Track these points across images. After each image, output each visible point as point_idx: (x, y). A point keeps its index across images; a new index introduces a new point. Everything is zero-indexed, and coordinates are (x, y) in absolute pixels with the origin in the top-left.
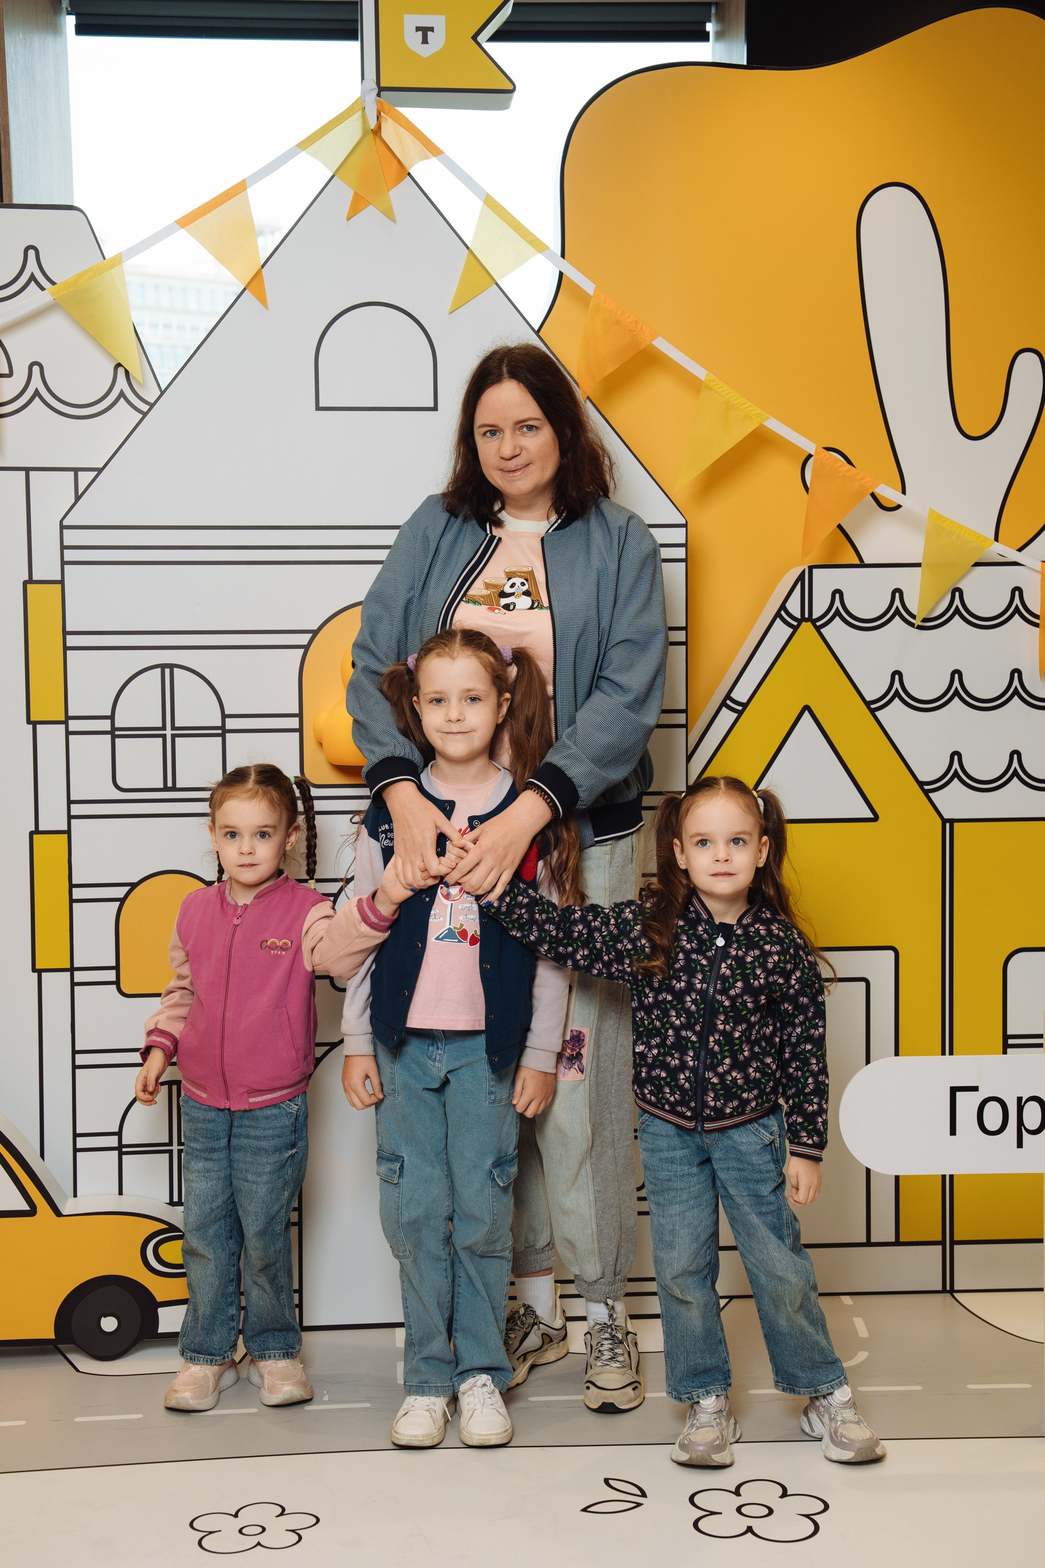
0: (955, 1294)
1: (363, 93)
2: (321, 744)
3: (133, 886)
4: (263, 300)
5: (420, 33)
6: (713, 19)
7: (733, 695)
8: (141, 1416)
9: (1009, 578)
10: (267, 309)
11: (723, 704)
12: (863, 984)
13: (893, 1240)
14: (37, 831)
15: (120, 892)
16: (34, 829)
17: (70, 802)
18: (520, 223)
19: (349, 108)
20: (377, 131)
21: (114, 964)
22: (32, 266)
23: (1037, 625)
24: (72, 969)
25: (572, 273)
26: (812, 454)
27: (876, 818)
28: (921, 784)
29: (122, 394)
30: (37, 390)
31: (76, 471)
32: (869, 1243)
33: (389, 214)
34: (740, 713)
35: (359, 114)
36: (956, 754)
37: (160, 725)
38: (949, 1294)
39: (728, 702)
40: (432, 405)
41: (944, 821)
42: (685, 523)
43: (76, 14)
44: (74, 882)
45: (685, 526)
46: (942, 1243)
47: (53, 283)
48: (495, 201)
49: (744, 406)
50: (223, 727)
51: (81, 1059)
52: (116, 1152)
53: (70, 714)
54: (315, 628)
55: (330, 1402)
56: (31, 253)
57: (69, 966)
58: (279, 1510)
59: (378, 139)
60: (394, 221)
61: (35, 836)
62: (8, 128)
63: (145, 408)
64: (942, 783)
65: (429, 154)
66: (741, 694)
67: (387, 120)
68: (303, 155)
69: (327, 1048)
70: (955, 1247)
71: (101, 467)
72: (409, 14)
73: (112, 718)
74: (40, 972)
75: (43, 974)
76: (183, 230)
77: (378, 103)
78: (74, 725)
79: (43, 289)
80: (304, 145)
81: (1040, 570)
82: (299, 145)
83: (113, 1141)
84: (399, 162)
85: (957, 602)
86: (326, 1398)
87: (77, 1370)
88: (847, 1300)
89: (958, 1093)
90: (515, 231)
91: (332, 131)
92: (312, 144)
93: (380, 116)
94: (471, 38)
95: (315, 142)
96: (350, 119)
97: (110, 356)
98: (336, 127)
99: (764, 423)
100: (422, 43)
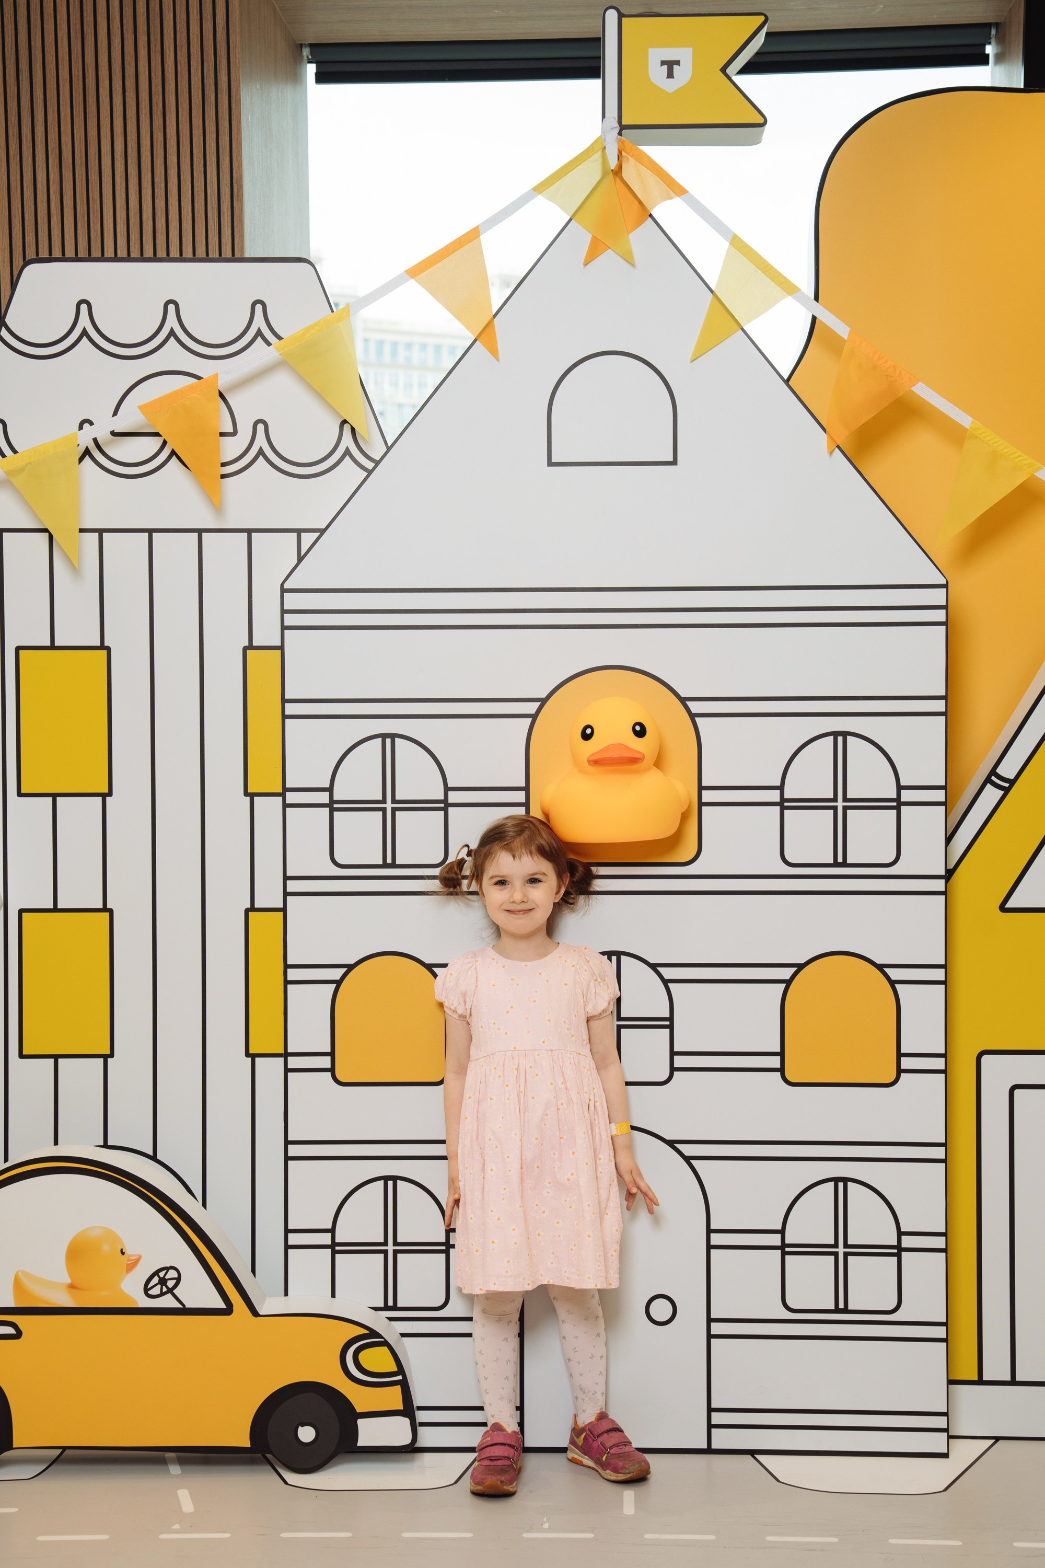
1: (603, 131)
2: (548, 820)
3: (350, 968)
4: (494, 352)
5: (665, 67)
6: (993, 41)
7: (998, 771)
8: (349, 1535)
10: (498, 359)
11: (988, 780)
14: (252, 909)
15: (337, 974)
16: (249, 907)
17: (286, 878)
18: (769, 264)
19: (589, 148)
20: (618, 172)
21: (329, 1050)
22: (259, 322)
24: (286, 1055)
25: (826, 317)
29: (347, 452)
30: (261, 449)
31: (299, 532)
33: (629, 259)
34: (1007, 791)
35: (600, 152)
37: (380, 798)
39: (993, 778)
40: (670, 458)
42: (945, 583)
43: (316, 63)
44: (289, 963)
45: (946, 586)
47: (279, 338)
48: (743, 242)
49: (1013, 456)
50: (445, 800)
51: (294, 1150)
52: (328, 1252)
53: (288, 786)
54: (544, 696)
55: (550, 1530)
56: (259, 308)
57: (282, 1052)
59: (618, 180)
60: (633, 265)
61: (250, 913)
62: (242, 181)
63: (370, 465)
65: (672, 194)
66: (1008, 769)
67: (628, 159)
68: (540, 198)
71: (324, 527)
72: (652, 47)
73: (330, 790)
74: (253, 1057)
75: (257, 1059)
76: (412, 281)
77: (619, 141)
78: (291, 798)
79: (269, 344)
80: (540, 189)
82: (535, 189)
83: (326, 1239)
84: (640, 202)
86: (546, 1527)
87: (286, 1483)
90: (764, 273)
91: (570, 173)
92: (549, 187)
93: (622, 156)
94: (720, 70)
95: (552, 185)
96: (590, 159)
97: (336, 412)
98: (574, 168)
99: (1035, 474)
100: (667, 78)
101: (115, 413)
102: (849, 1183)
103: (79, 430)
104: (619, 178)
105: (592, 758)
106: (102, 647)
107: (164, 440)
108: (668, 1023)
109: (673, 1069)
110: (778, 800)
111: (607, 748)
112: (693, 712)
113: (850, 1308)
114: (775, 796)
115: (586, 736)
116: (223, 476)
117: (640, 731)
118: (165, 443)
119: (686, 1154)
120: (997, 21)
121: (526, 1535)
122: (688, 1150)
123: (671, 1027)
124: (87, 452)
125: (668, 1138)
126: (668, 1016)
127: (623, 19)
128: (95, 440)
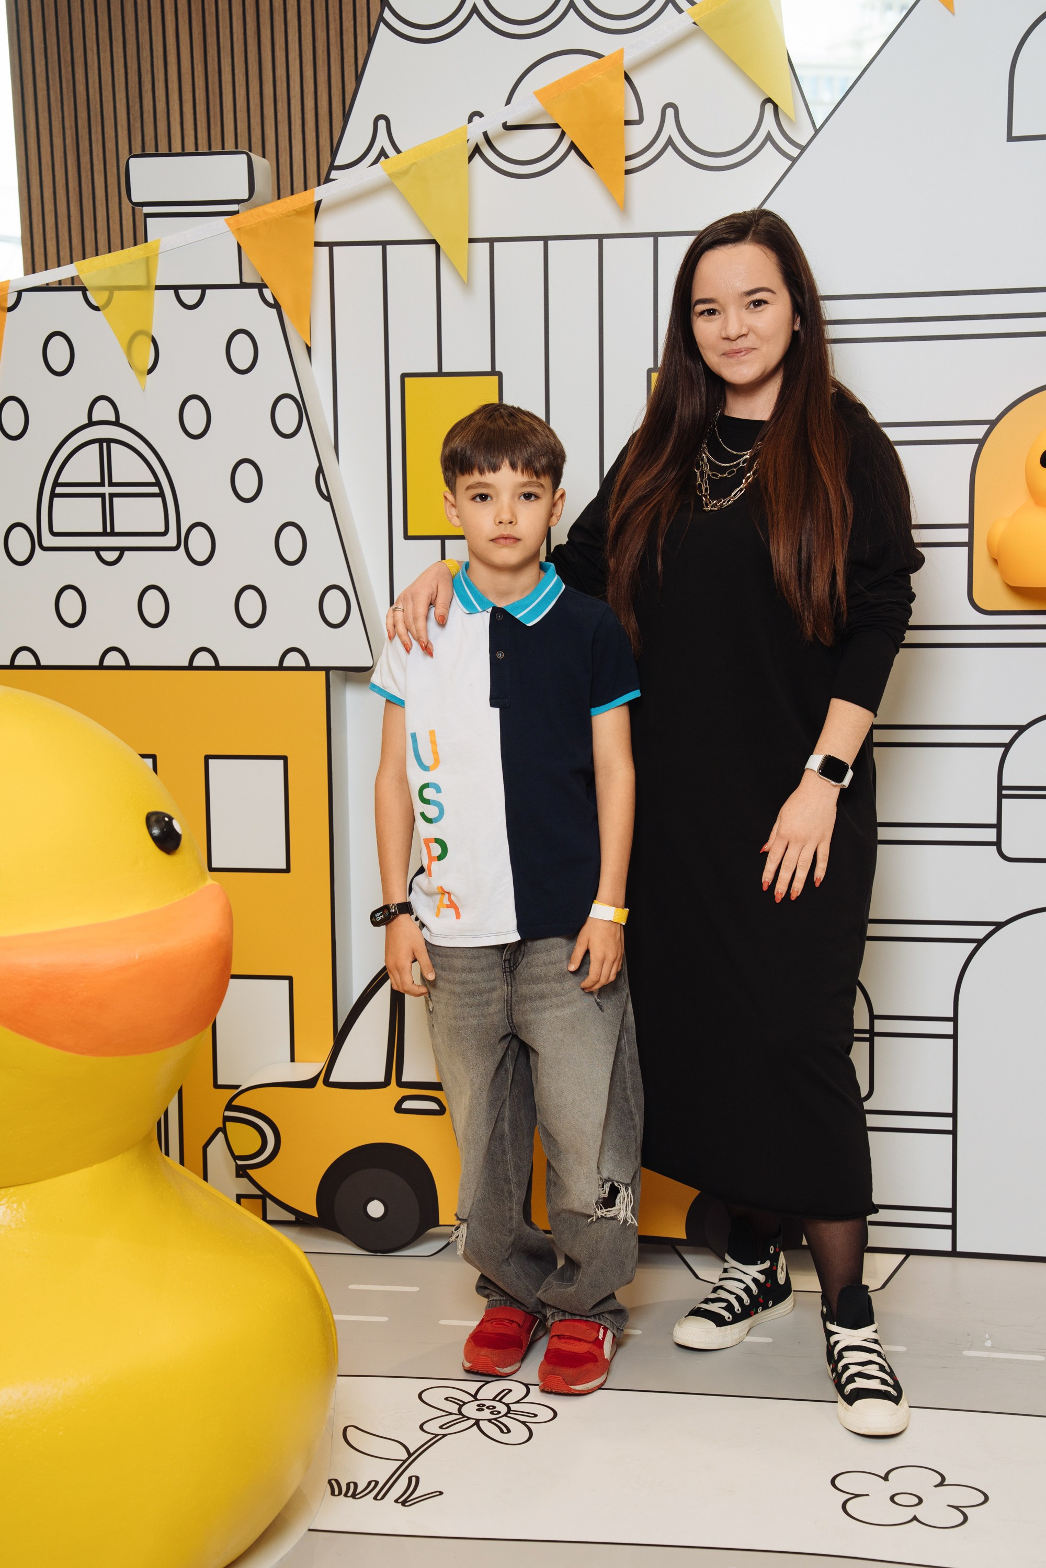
2: (996, 560)
4: (950, 6)
8: (769, 1340)
10: (951, 15)
30: (670, 139)
54: (991, 417)
55: (993, 1348)
58: (939, 1479)
63: (794, 152)
69: (992, 928)
79: (680, 11)
86: (988, 1343)
87: (697, 1277)
97: (758, 89)
101: (508, 102)
103: (469, 123)
106: (493, 372)
107: (563, 130)
115: (1044, 463)
116: (628, 172)
118: (563, 134)
121: (966, 1353)
124: (477, 150)
128: (485, 134)
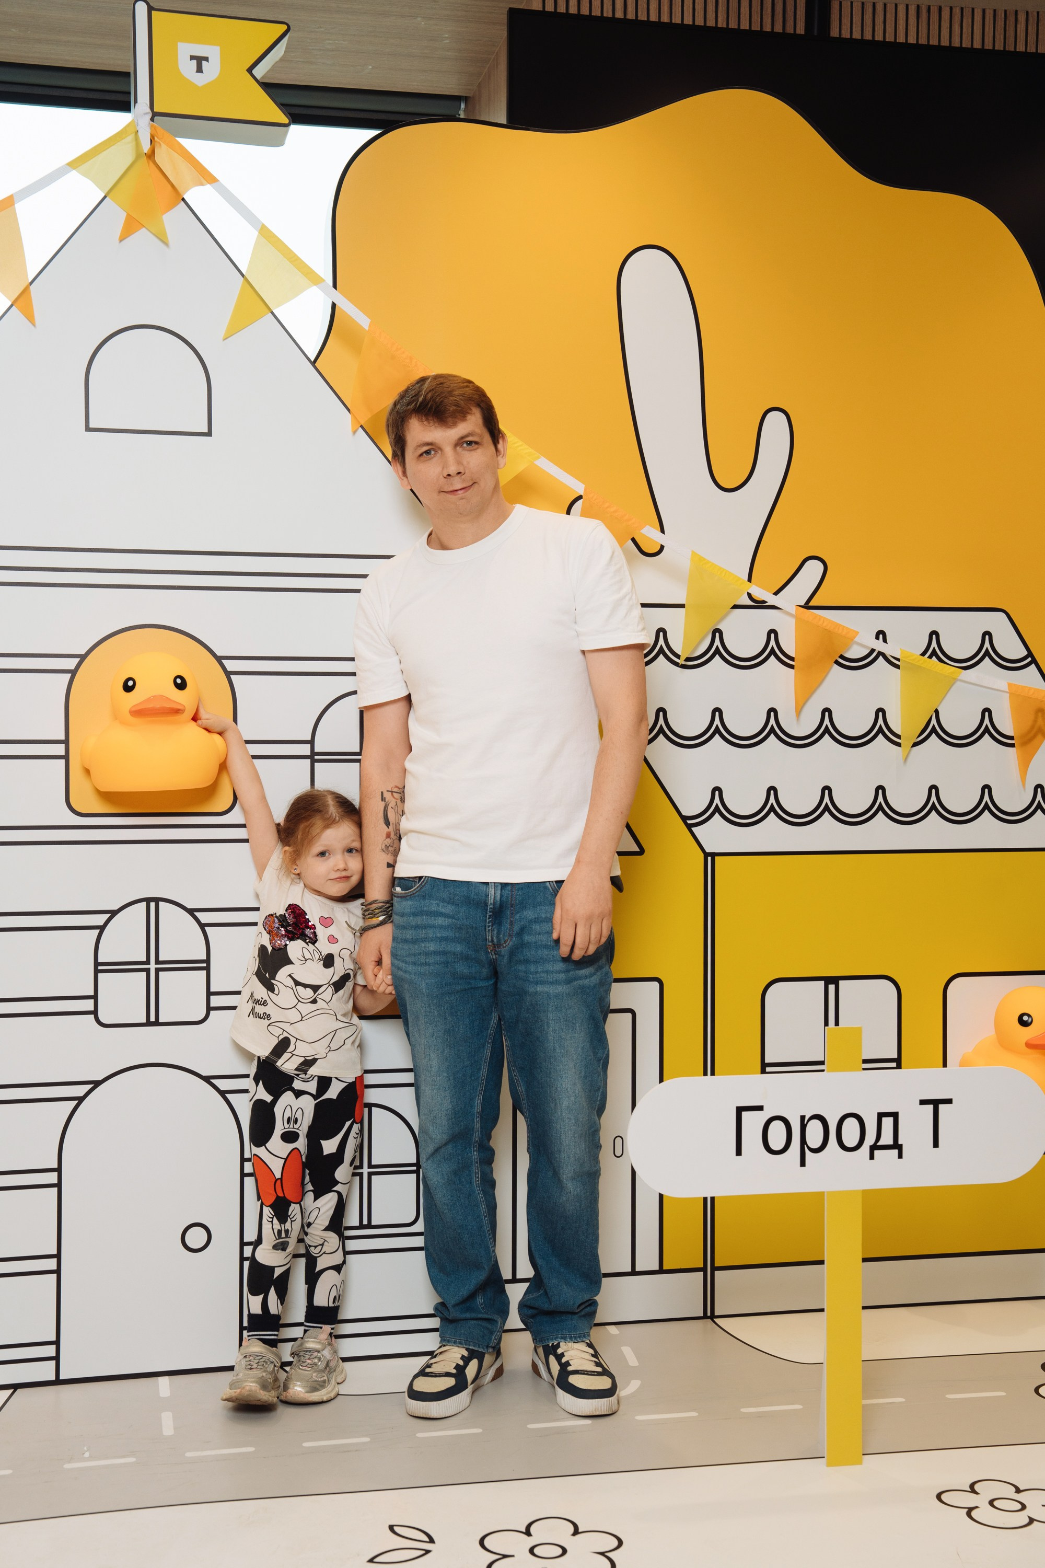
0: (716, 1320)
1: (136, 116)
2: (87, 772)
4: (31, 318)
5: (195, 62)
9: (764, 620)
10: (34, 325)
12: (629, 1015)
13: (657, 1268)
18: (295, 255)
19: (122, 130)
20: (151, 155)
23: (792, 667)
25: (345, 305)
26: (582, 494)
27: (642, 852)
28: (684, 819)
32: (634, 1273)
33: (162, 238)
35: (134, 134)
36: (717, 790)
38: (710, 1320)
40: (206, 431)
41: (706, 855)
46: (703, 1269)
48: (271, 232)
49: (516, 445)
54: (83, 652)
55: (91, 1458)
59: (151, 164)
60: (167, 245)
64: (703, 817)
65: (203, 180)
67: (160, 145)
68: (74, 174)
69: (91, 1086)
70: (716, 1273)
72: (183, 42)
77: (152, 126)
80: (74, 164)
81: (794, 613)
82: (70, 164)
84: (173, 187)
85: (717, 642)
86: (87, 1455)
88: (612, 1329)
89: (744, 1113)
90: (290, 262)
91: (104, 152)
92: (83, 164)
93: (155, 141)
94: (247, 70)
95: (86, 162)
96: (123, 141)
98: (108, 148)
99: (535, 462)
100: (197, 72)
102: (373, 1108)
104: (152, 162)
105: (134, 709)
108: (204, 965)
109: (209, 1009)
110: (309, 753)
111: (148, 700)
112: (228, 670)
113: (373, 1223)
114: (305, 750)
115: (128, 688)
117: (181, 684)
119: (222, 1088)
120: (468, 95)
121: (67, 1466)
122: (223, 1084)
123: (208, 969)
125: (204, 1074)
126: (204, 958)
127: (153, 12)
